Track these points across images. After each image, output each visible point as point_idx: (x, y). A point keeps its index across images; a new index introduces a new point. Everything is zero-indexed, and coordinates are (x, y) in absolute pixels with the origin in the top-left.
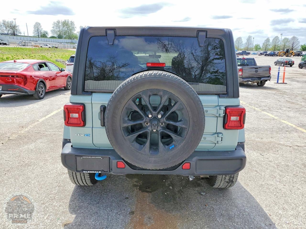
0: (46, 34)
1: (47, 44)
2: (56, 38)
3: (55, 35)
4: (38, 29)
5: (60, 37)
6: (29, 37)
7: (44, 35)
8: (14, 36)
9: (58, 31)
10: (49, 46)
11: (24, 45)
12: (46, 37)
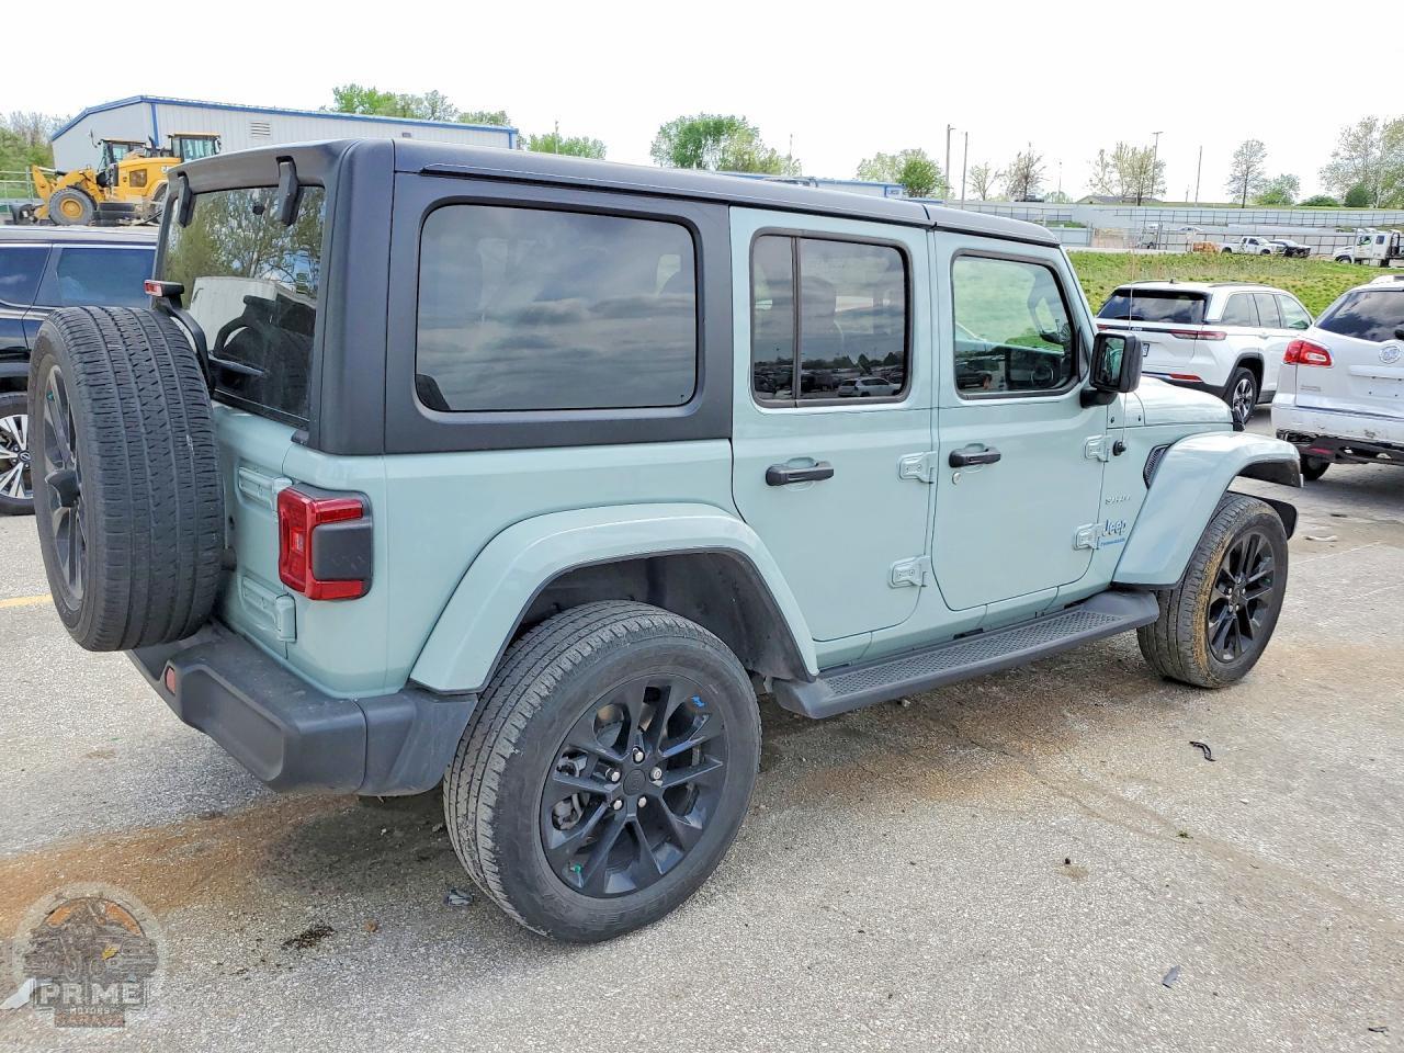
0: (1291, 187)
1: (1255, 238)
2: (1337, 206)
3: (1336, 193)
4: (1248, 168)
5: (1356, 200)
6: (1200, 205)
7: (1280, 193)
8: (1138, 208)
9: (1356, 173)
10: (1265, 244)
11: (1151, 245)
12: (1287, 202)
